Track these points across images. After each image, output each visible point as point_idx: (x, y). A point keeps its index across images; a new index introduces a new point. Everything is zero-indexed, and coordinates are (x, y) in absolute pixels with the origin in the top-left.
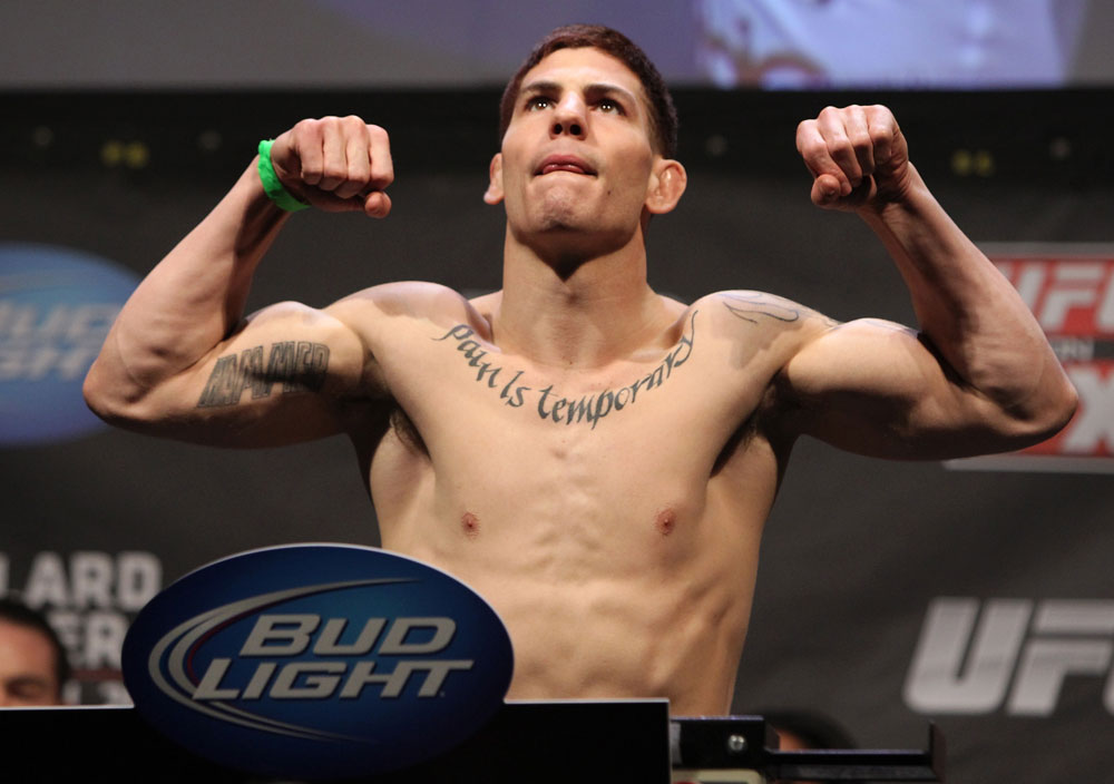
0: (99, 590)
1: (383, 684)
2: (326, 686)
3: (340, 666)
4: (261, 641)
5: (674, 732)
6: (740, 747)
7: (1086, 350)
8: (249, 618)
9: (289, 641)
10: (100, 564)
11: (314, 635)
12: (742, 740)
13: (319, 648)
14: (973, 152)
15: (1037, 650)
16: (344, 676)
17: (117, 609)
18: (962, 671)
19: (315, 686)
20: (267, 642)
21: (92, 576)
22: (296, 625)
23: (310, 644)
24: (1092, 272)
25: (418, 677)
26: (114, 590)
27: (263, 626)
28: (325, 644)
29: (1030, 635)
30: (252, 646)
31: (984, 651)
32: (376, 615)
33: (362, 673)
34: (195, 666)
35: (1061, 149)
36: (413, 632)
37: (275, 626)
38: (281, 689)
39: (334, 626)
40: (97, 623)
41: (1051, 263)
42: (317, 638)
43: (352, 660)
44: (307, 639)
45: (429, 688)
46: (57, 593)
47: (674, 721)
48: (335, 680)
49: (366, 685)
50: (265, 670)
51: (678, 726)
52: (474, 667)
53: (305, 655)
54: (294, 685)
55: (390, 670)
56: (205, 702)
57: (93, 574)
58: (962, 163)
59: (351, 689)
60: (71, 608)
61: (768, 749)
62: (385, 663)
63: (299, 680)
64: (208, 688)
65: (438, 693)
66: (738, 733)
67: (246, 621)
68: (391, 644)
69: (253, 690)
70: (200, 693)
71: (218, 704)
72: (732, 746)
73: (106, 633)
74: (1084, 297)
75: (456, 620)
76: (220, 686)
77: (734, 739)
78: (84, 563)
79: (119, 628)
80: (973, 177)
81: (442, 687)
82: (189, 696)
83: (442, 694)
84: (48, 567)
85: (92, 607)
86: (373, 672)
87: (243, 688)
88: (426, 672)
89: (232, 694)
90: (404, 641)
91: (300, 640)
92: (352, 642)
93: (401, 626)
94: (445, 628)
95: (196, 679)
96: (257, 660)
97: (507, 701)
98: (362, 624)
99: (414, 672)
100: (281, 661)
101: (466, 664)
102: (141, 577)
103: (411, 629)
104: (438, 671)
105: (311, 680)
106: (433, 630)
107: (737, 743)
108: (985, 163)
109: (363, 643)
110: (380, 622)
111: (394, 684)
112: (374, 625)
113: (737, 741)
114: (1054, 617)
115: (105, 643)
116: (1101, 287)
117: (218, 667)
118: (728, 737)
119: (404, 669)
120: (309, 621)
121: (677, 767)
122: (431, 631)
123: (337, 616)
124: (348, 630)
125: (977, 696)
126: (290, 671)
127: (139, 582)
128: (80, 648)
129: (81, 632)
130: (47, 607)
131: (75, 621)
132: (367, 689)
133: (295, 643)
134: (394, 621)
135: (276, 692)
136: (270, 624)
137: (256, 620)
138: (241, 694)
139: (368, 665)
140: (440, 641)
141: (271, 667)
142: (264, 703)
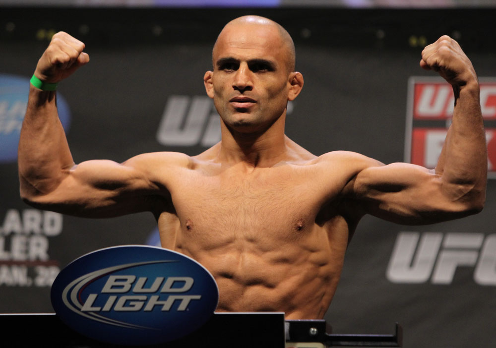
0: (35, 227)
1: (162, 305)
2: (138, 306)
3: (144, 298)
4: (110, 287)
5: (287, 327)
6: (315, 333)
8: (105, 277)
9: (122, 287)
10: (36, 215)
11: (133, 284)
12: (316, 330)
13: (135, 290)
14: (418, 37)
15: (444, 255)
16: (146, 302)
17: (43, 234)
18: (412, 264)
19: (133, 306)
20: (113, 287)
22: (125, 280)
23: (131, 288)
25: (177, 302)
26: (42, 226)
27: (111, 281)
28: (138, 288)
29: (441, 248)
30: (106, 289)
31: (421, 255)
32: (160, 276)
33: (153, 300)
34: (82, 296)
35: (457, 35)
36: (175, 283)
37: (116, 280)
38: (119, 307)
39: (142, 280)
40: (34, 241)
42: (134, 286)
43: (149, 295)
44: (130, 286)
45: (182, 307)
46: (17, 227)
47: (287, 322)
48: (142, 303)
49: (155, 306)
50: (112, 299)
51: (288, 324)
52: (201, 298)
53: (129, 293)
54: (124, 306)
55: (165, 299)
56: (86, 312)
57: (32, 220)
58: (413, 41)
59: (149, 307)
60: (23, 234)
61: (327, 334)
62: (164, 296)
63: (127, 303)
64: (87, 306)
65: (186, 309)
66: (314, 327)
67: (104, 278)
68: (166, 288)
69: (107, 307)
70: (84, 308)
71: (93, 314)
72: (312, 333)
73: (38, 245)
75: (193, 278)
76: (93, 306)
77: (312, 329)
78: (29, 214)
79: (44, 243)
81: (188, 307)
82: (79, 310)
83: (188, 310)
84: (13, 216)
85: (32, 234)
86: (158, 300)
87: (102, 306)
88: (181, 300)
89: (98, 309)
90: (171, 287)
91: (127, 287)
92: (149, 287)
93: (170, 280)
94: (189, 282)
95: (82, 302)
96: (109, 294)
97: (215, 313)
98: (154, 280)
99: (176, 300)
100: (119, 295)
101: (198, 297)
102: (54, 222)
103: (175, 282)
104: (186, 300)
105: (132, 303)
106: (184, 282)
107: (313, 331)
108: (423, 41)
109: (154, 288)
110: (161, 279)
111: (167, 305)
113: (313, 330)
114: (453, 240)
115: (39, 249)
117: (92, 298)
118: (309, 329)
119: (171, 299)
120: (131, 278)
121: (288, 341)
122: (183, 283)
123: (143, 276)
124: (148, 281)
125: (418, 275)
126: (123, 300)
127: (52, 223)
128: (27, 252)
129: (27, 244)
130: (13, 234)
131: (23, 239)
132: (156, 307)
133: (125, 287)
134: (167, 278)
135: (117, 308)
136: (114, 279)
137: (108, 278)
138: (102, 309)
139: (156, 297)
140: (187, 287)
141: (114, 297)
142: (111, 313)
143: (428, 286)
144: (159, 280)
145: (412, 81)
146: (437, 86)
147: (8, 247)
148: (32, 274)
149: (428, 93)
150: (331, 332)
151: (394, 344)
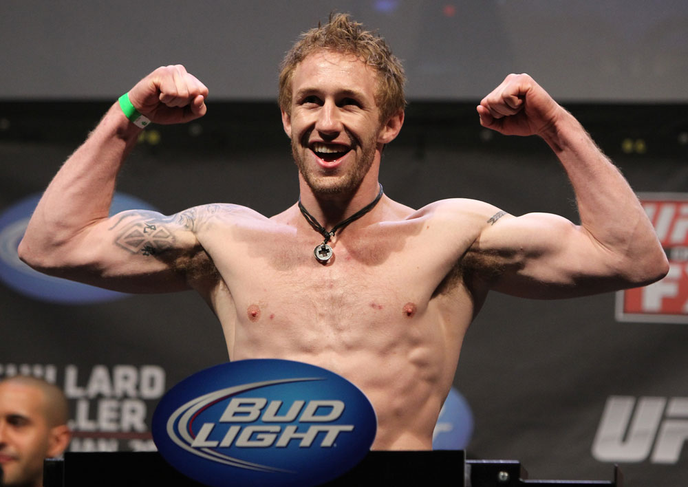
0: (129, 387)
1: (301, 439)
2: (268, 440)
3: (277, 428)
4: (232, 413)
5: (467, 469)
6: (505, 479)
8: (226, 400)
9: (248, 413)
10: (130, 372)
11: (262, 410)
12: (506, 474)
13: (265, 418)
14: (634, 140)
15: (668, 426)
16: (279, 434)
17: (140, 398)
18: (625, 438)
19: (262, 440)
20: (235, 414)
22: (253, 404)
23: (260, 415)
25: (321, 435)
26: (138, 387)
27: (234, 405)
28: (269, 416)
29: (664, 417)
30: (227, 416)
31: (637, 426)
32: (299, 399)
33: (289, 432)
35: (684, 138)
36: (320, 409)
37: (241, 405)
38: (242, 442)
39: (275, 405)
40: (128, 405)
41: (678, 204)
42: (264, 413)
43: (284, 424)
44: (258, 412)
45: (328, 442)
46: (106, 389)
47: (467, 463)
48: (274, 436)
49: (291, 439)
50: (233, 430)
51: (469, 466)
52: (354, 429)
53: (257, 421)
54: (249, 439)
55: (305, 431)
56: (198, 449)
57: (126, 378)
58: (628, 146)
59: (283, 442)
60: (113, 397)
61: (521, 480)
62: (303, 426)
63: (253, 436)
64: (200, 440)
65: (332, 445)
66: (504, 471)
67: (223, 402)
68: (307, 416)
69: (226, 442)
70: (195, 443)
71: (207, 450)
72: (501, 478)
73: (133, 411)
75: (344, 401)
76: (208, 439)
77: (502, 474)
78: (121, 371)
79: (140, 409)
80: (634, 154)
81: (335, 441)
82: (189, 445)
83: (335, 445)
84: (100, 373)
85: (125, 397)
86: (295, 432)
87: (220, 440)
88: (326, 432)
89: (214, 444)
90: (314, 414)
91: (254, 413)
92: (284, 414)
93: (313, 405)
94: (338, 407)
95: (193, 436)
96: (229, 424)
98: (291, 404)
99: (319, 432)
100: (243, 425)
101: (350, 428)
102: (154, 381)
103: (319, 407)
104: (333, 431)
105: (260, 436)
106: (331, 407)
107: (503, 476)
108: (641, 146)
109: (290, 415)
110: (301, 403)
111: (307, 439)
114: (678, 407)
115: (135, 417)
117: (207, 428)
119: (313, 430)
120: (260, 402)
122: (330, 409)
123: (276, 399)
124: (282, 407)
125: (634, 452)
126: (248, 431)
127: (152, 382)
128: (118, 421)
129: (119, 410)
130: (100, 397)
131: (114, 404)
132: (292, 441)
133: (251, 415)
134: (308, 402)
135: (239, 443)
136: (238, 404)
137: (229, 401)
138: (219, 444)
139: (293, 428)
140: (335, 414)
141: (236, 428)
142: (232, 450)
144: (297, 405)
147: (93, 415)
150: (527, 478)
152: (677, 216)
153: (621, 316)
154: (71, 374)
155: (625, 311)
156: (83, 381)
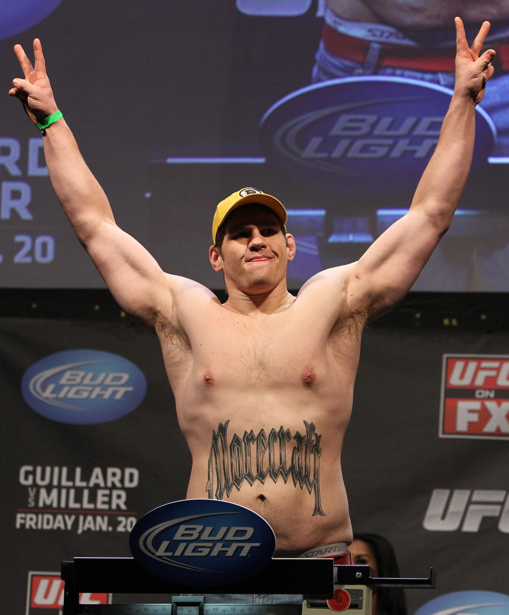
0: (116, 480)
1: (227, 551)
2: (205, 552)
3: (211, 545)
4: (181, 534)
5: (335, 570)
6: (360, 577)
7: (492, 395)
8: (177, 526)
9: (191, 535)
10: (117, 471)
11: (201, 533)
13: (203, 538)
14: (450, 318)
15: (472, 507)
16: (212, 548)
17: (123, 488)
18: (443, 517)
19: (201, 552)
20: (183, 535)
21: (114, 474)
22: (195, 529)
23: (199, 536)
24: (496, 364)
25: (240, 549)
26: (122, 481)
27: (182, 529)
28: (205, 536)
29: (470, 502)
30: (178, 537)
31: (452, 509)
32: (224, 526)
33: (219, 547)
34: (157, 544)
35: (483, 317)
37: (186, 529)
38: (188, 553)
39: (209, 530)
40: (115, 493)
41: (480, 360)
43: (215, 542)
44: (198, 534)
45: (244, 553)
46: (101, 482)
47: (335, 567)
48: (209, 549)
49: (220, 551)
50: (182, 545)
51: (337, 568)
52: (261, 546)
53: (198, 540)
54: (193, 552)
55: (229, 546)
56: (160, 557)
58: (446, 322)
59: (215, 553)
60: (106, 488)
62: (228, 544)
63: (195, 550)
64: (161, 552)
65: (247, 555)
66: (359, 572)
68: (230, 536)
69: (178, 553)
70: (158, 554)
71: (166, 558)
72: (357, 576)
73: (119, 496)
74: (493, 373)
75: (254, 528)
76: (166, 551)
78: (110, 471)
79: (123, 494)
80: (450, 327)
81: (249, 553)
82: (154, 555)
83: (249, 555)
84: (97, 471)
85: (114, 487)
86: (222, 547)
87: (174, 552)
89: (170, 554)
90: (234, 536)
91: (196, 535)
92: (215, 535)
93: (233, 530)
94: (250, 531)
95: (157, 549)
96: (180, 542)
97: (273, 558)
98: (219, 529)
99: (238, 547)
100: (189, 542)
101: (258, 545)
102: (132, 476)
103: (237, 531)
104: (247, 547)
105: (199, 549)
106: (245, 531)
107: (359, 575)
108: (454, 322)
109: (219, 536)
110: (226, 528)
111: (230, 552)
112: (223, 530)
113: (359, 574)
114: (478, 496)
115: (120, 501)
116: (498, 370)
117: (165, 544)
118: (356, 572)
119: (234, 546)
120: (199, 528)
121: (336, 583)
123: (209, 526)
124: (214, 531)
125: (450, 525)
126: (192, 546)
128: (109, 503)
129: (110, 496)
130: (97, 486)
131: (107, 492)
132: (221, 553)
133: (194, 536)
134: (231, 528)
135: (186, 554)
136: (184, 528)
137: (179, 527)
138: (173, 554)
139: (221, 544)
140: (248, 535)
141: (185, 544)
142: (182, 558)
143: (458, 533)
145: (445, 356)
146: (467, 360)
147: (93, 499)
148: (114, 523)
149: (459, 366)
151: (429, 586)
152: (478, 369)
153: (441, 436)
154: (78, 471)
155: (444, 433)
156: (86, 477)
